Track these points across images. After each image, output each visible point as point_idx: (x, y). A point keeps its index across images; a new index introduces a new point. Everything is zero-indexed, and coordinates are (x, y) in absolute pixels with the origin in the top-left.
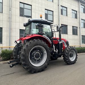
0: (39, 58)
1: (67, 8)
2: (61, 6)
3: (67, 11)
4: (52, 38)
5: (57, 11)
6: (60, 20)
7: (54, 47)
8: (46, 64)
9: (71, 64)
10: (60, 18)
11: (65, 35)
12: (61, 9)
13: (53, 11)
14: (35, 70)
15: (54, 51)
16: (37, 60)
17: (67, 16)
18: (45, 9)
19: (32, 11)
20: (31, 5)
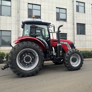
0: (30, 61)
1: (84, 3)
2: (77, 2)
3: (84, 7)
4: (49, 39)
5: (72, 8)
6: (75, 18)
7: (54, 50)
8: (37, 68)
9: (73, 70)
10: (75, 15)
11: (81, 35)
12: (77, 6)
13: (66, 9)
14: (23, 74)
15: (53, 54)
16: (27, 64)
17: (84, 12)
18: (56, 8)
19: (41, 12)
20: (40, 5)
